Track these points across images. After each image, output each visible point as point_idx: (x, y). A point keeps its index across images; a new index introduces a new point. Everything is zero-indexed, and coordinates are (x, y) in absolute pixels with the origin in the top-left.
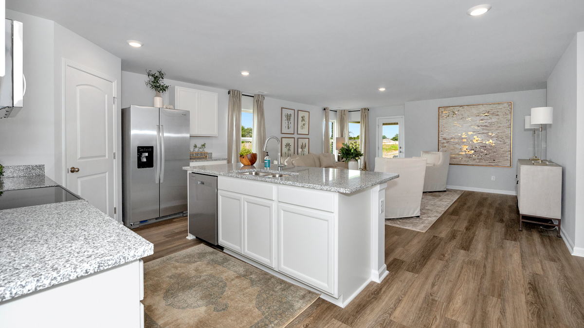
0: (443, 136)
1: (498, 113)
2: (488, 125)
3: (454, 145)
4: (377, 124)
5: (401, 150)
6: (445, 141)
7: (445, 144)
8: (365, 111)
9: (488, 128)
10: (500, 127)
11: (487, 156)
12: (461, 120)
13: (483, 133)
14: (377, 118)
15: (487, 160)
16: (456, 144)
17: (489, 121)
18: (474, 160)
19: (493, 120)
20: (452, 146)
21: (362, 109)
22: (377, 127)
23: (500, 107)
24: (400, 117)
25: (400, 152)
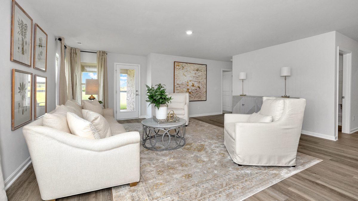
0: (177, 82)
1: (202, 70)
2: (198, 77)
3: (182, 88)
4: (115, 69)
5: (137, 93)
6: (178, 86)
7: (178, 88)
8: (102, 55)
9: (198, 78)
10: (202, 78)
11: (198, 95)
12: (186, 72)
13: (196, 81)
14: (115, 64)
15: (197, 98)
16: (183, 88)
17: (198, 74)
18: (192, 98)
19: (200, 74)
20: (182, 89)
21: (100, 52)
22: (115, 71)
23: (202, 67)
24: (136, 65)
25: (137, 95)
